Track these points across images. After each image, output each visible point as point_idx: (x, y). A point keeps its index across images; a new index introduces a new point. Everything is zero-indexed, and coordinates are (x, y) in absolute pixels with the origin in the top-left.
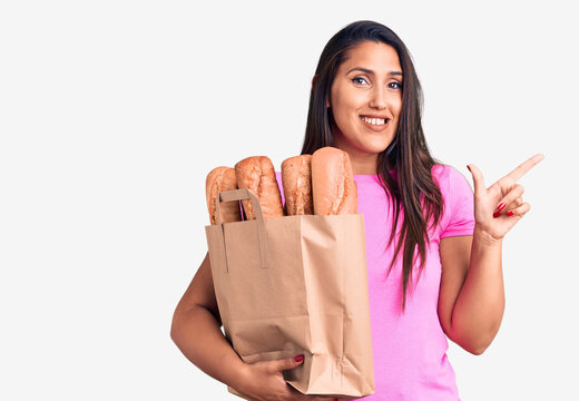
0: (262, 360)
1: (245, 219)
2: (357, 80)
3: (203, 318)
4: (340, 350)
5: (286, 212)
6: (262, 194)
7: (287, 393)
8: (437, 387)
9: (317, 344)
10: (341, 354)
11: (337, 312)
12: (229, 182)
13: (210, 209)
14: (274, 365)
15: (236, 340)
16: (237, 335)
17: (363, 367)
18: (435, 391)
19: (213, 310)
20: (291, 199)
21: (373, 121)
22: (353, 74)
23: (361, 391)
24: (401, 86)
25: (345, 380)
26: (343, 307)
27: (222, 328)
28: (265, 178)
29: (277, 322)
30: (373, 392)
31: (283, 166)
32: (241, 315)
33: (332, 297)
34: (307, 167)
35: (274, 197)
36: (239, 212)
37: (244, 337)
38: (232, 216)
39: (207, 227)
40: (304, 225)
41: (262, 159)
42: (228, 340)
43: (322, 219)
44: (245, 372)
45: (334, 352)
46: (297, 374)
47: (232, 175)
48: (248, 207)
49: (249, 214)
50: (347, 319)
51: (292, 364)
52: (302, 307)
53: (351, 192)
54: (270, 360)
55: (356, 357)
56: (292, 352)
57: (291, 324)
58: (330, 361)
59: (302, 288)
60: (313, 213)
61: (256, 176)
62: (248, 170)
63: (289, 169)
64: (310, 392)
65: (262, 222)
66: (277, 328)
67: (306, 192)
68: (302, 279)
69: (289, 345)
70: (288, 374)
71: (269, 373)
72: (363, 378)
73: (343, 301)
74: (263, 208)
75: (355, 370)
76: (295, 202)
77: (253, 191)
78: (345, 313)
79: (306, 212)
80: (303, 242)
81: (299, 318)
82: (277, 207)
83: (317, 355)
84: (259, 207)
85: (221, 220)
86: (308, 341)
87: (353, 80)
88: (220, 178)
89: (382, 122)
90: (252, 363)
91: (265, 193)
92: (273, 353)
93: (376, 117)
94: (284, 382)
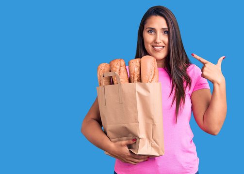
0: (119, 140)
1: (113, 84)
3: (95, 124)
4: (151, 137)
5: (130, 81)
6: (121, 74)
7: (129, 154)
9: (142, 134)
10: (151, 138)
11: (150, 122)
12: (107, 69)
14: (124, 142)
15: (108, 133)
16: (110, 130)
17: (160, 144)
18: (188, 153)
19: (99, 121)
20: (132, 76)
21: (157, 48)
22: (148, 29)
23: (159, 154)
25: (153, 149)
26: (153, 119)
27: (102, 128)
28: (122, 68)
29: (126, 125)
30: (164, 154)
31: (129, 63)
32: (110, 123)
33: (148, 116)
34: (139, 64)
35: (126, 75)
36: (111, 81)
37: (112, 131)
38: (108, 83)
40: (138, 87)
41: (120, 60)
43: (145, 84)
44: (112, 145)
45: (148, 138)
46: (134, 146)
47: (108, 66)
48: (115, 79)
49: (115, 82)
50: (154, 125)
51: (131, 142)
52: (136, 120)
53: (156, 73)
55: (157, 140)
56: (131, 137)
57: (131, 126)
58: (147, 141)
59: (136, 112)
60: (141, 82)
61: (118, 67)
62: (115, 64)
63: (131, 64)
64: (139, 153)
65: (120, 85)
66: (126, 128)
67: (138, 73)
68: (136, 108)
69: (130, 135)
70: (130, 146)
71: (122, 146)
72: (160, 148)
73: (152, 117)
74: (121, 80)
75: (157, 145)
76: (134, 77)
77: (117, 73)
78: (153, 122)
79: (138, 81)
80: (137, 93)
81: (135, 124)
82: (126, 79)
83: (142, 139)
84: (119, 79)
85: (103, 84)
86: (138, 133)
87: (148, 31)
88: (103, 68)
90: (115, 142)
91: (122, 74)
92: (123, 138)
94: (128, 150)
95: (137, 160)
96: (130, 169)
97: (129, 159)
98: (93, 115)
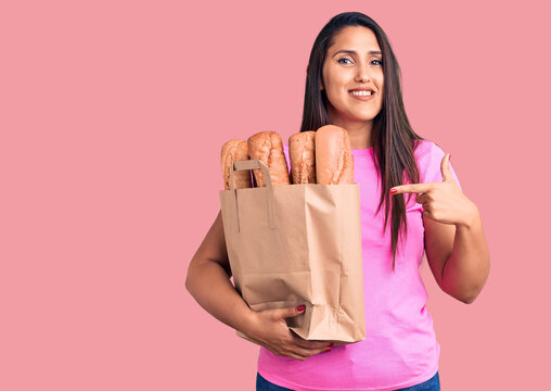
0: (268, 308)
1: (256, 186)
2: (343, 61)
3: (215, 272)
4: (337, 301)
5: (292, 181)
6: (272, 165)
7: (289, 337)
8: (417, 331)
9: (317, 297)
10: (337, 305)
11: (335, 269)
12: (242, 153)
13: (224, 176)
14: (279, 313)
15: (245, 291)
16: (247, 286)
17: (356, 317)
19: (225, 265)
20: (297, 169)
21: (360, 93)
22: (338, 56)
23: (354, 337)
24: (382, 63)
25: (340, 327)
26: (341, 264)
28: (274, 151)
29: (283, 276)
31: (290, 141)
32: (249, 270)
33: (331, 256)
34: (311, 142)
35: (283, 169)
36: (251, 180)
37: (251, 288)
38: (244, 183)
39: (221, 192)
40: (309, 193)
41: (271, 133)
42: (238, 290)
43: (324, 188)
44: (253, 319)
45: (331, 303)
46: (299, 321)
47: (245, 147)
48: (259, 176)
49: (260, 182)
50: (343, 275)
51: (294, 312)
52: (304, 264)
53: (349, 164)
54: (274, 308)
55: (350, 308)
56: (294, 302)
57: (295, 278)
58: (328, 311)
59: (305, 248)
60: (316, 182)
61: (266, 149)
62: (259, 143)
63: (295, 144)
64: (310, 338)
65: (271, 189)
66: (282, 281)
67: (310, 163)
68: (306, 240)
69: (292, 296)
70: (291, 321)
71: (274, 320)
72: (356, 326)
73: (340, 259)
74: (272, 177)
75: (350, 320)
76: (300, 172)
77: (264, 162)
78: (342, 269)
79: (310, 181)
80: (306, 207)
81: (303, 273)
82: (284, 176)
83: (317, 306)
84: (268, 175)
85: (234, 185)
86: (309, 293)
87: (339, 61)
88: (234, 149)
89: (369, 93)
90: (259, 311)
91: (274, 164)
92: (277, 303)
93: (363, 90)
94: (287, 329)
95: (306, 352)
96: (291, 369)
97: (289, 348)
98: (212, 253)
